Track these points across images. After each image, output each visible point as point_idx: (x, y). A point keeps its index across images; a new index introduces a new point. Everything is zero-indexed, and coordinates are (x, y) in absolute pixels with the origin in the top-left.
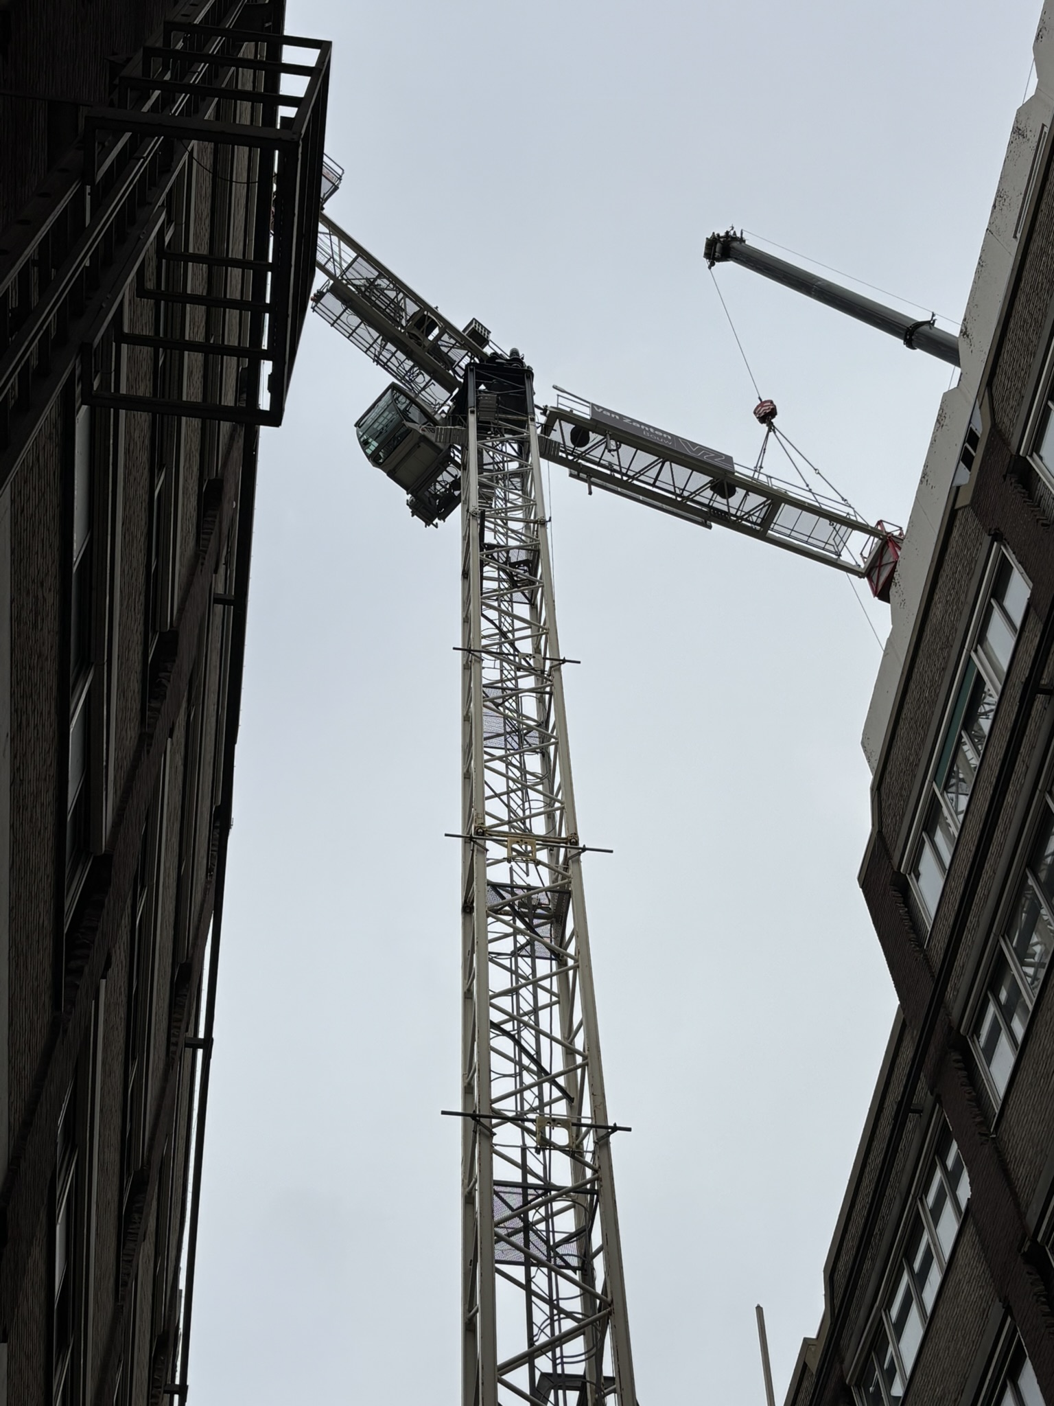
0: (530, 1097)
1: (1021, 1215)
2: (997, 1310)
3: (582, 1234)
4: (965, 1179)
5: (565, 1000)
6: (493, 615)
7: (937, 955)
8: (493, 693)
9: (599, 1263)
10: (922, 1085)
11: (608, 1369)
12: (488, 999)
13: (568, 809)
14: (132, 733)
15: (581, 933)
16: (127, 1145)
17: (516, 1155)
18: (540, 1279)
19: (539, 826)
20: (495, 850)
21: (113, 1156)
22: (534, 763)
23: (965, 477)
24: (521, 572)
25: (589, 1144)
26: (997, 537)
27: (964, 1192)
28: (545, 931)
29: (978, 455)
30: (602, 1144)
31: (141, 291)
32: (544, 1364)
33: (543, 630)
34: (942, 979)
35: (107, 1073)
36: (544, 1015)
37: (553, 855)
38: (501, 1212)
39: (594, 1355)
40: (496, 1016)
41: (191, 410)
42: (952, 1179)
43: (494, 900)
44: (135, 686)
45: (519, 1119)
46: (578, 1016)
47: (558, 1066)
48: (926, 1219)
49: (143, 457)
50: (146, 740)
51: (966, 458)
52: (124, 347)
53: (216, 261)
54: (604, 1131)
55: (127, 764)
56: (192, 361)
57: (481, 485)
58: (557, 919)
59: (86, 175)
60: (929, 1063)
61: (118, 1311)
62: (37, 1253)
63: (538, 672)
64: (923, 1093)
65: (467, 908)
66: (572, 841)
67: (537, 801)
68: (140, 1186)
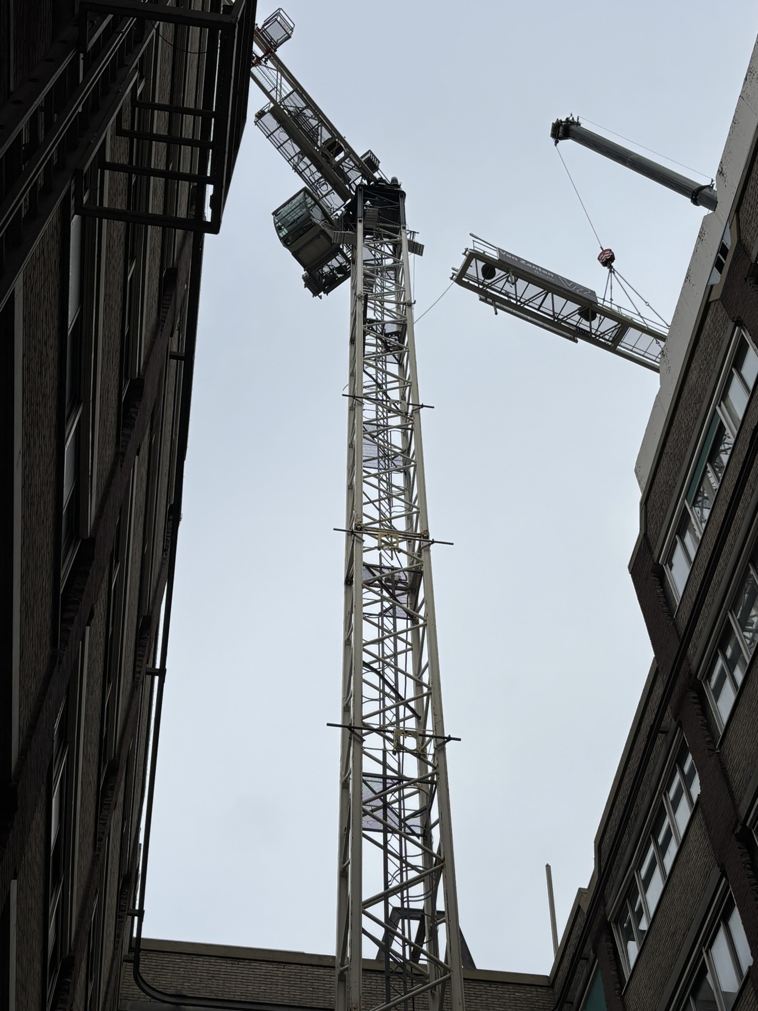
0: (390, 714)
1: (735, 807)
2: (716, 872)
3: (424, 811)
4: (697, 781)
5: (416, 648)
6: (372, 371)
7: (683, 623)
8: (370, 428)
9: (436, 832)
10: (669, 713)
11: (440, 906)
12: (362, 646)
13: (422, 513)
14: (110, 452)
15: (429, 600)
16: (103, 743)
17: (379, 755)
18: (394, 842)
19: (400, 525)
20: (369, 541)
21: (94, 750)
22: (398, 479)
23: (717, 278)
24: (393, 340)
25: (430, 749)
26: (739, 323)
27: (696, 789)
28: (403, 599)
29: (727, 263)
30: (440, 749)
31: (119, 131)
32: (395, 901)
33: (408, 383)
34: (686, 640)
35: (90, 692)
36: (401, 658)
37: (411, 545)
38: (367, 794)
39: (431, 896)
40: (367, 658)
41: (154, 220)
42: (688, 780)
43: (367, 576)
44: (112, 418)
45: (381, 731)
46: (425, 660)
47: (410, 694)
48: (668, 807)
49: (119, 252)
50: (120, 458)
51: (719, 265)
52: (107, 172)
53: (175, 110)
54: (442, 741)
55: (106, 474)
56: (156, 184)
57: (366, 275)
58: (413, 591)
59: (80, 45)
60: (674, 698)
61: (95, 859)
62: (39, 817)
63: (404, 414)
64: (669, 720)
65: (349, 582)
66: (425, 536)
67: (399, 507)
68: (113, 771)
